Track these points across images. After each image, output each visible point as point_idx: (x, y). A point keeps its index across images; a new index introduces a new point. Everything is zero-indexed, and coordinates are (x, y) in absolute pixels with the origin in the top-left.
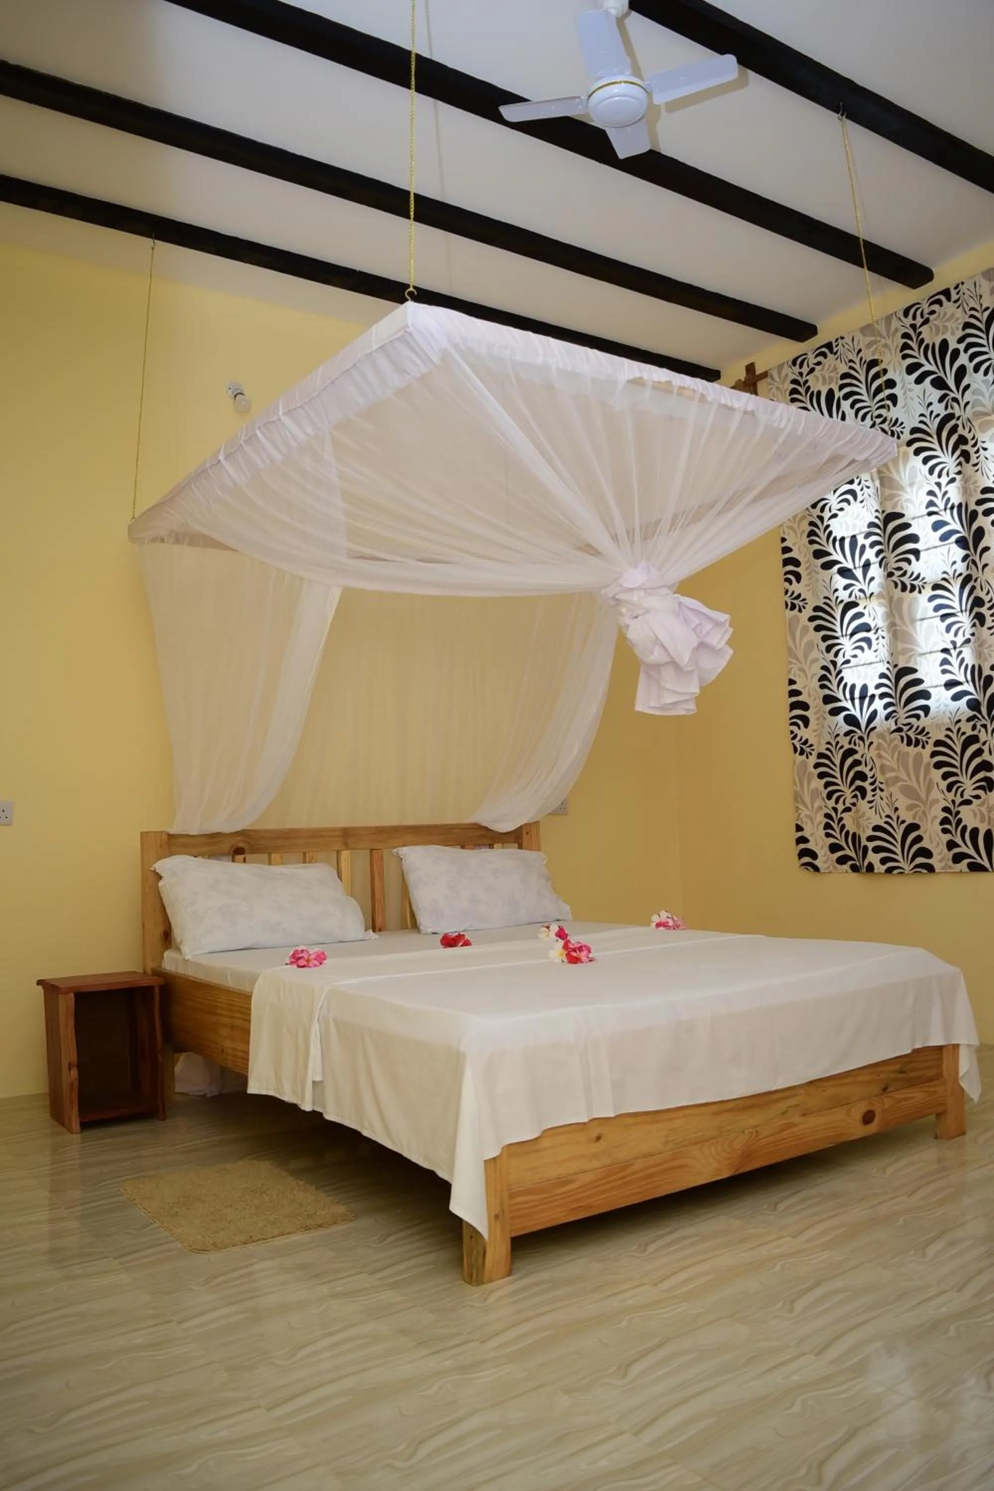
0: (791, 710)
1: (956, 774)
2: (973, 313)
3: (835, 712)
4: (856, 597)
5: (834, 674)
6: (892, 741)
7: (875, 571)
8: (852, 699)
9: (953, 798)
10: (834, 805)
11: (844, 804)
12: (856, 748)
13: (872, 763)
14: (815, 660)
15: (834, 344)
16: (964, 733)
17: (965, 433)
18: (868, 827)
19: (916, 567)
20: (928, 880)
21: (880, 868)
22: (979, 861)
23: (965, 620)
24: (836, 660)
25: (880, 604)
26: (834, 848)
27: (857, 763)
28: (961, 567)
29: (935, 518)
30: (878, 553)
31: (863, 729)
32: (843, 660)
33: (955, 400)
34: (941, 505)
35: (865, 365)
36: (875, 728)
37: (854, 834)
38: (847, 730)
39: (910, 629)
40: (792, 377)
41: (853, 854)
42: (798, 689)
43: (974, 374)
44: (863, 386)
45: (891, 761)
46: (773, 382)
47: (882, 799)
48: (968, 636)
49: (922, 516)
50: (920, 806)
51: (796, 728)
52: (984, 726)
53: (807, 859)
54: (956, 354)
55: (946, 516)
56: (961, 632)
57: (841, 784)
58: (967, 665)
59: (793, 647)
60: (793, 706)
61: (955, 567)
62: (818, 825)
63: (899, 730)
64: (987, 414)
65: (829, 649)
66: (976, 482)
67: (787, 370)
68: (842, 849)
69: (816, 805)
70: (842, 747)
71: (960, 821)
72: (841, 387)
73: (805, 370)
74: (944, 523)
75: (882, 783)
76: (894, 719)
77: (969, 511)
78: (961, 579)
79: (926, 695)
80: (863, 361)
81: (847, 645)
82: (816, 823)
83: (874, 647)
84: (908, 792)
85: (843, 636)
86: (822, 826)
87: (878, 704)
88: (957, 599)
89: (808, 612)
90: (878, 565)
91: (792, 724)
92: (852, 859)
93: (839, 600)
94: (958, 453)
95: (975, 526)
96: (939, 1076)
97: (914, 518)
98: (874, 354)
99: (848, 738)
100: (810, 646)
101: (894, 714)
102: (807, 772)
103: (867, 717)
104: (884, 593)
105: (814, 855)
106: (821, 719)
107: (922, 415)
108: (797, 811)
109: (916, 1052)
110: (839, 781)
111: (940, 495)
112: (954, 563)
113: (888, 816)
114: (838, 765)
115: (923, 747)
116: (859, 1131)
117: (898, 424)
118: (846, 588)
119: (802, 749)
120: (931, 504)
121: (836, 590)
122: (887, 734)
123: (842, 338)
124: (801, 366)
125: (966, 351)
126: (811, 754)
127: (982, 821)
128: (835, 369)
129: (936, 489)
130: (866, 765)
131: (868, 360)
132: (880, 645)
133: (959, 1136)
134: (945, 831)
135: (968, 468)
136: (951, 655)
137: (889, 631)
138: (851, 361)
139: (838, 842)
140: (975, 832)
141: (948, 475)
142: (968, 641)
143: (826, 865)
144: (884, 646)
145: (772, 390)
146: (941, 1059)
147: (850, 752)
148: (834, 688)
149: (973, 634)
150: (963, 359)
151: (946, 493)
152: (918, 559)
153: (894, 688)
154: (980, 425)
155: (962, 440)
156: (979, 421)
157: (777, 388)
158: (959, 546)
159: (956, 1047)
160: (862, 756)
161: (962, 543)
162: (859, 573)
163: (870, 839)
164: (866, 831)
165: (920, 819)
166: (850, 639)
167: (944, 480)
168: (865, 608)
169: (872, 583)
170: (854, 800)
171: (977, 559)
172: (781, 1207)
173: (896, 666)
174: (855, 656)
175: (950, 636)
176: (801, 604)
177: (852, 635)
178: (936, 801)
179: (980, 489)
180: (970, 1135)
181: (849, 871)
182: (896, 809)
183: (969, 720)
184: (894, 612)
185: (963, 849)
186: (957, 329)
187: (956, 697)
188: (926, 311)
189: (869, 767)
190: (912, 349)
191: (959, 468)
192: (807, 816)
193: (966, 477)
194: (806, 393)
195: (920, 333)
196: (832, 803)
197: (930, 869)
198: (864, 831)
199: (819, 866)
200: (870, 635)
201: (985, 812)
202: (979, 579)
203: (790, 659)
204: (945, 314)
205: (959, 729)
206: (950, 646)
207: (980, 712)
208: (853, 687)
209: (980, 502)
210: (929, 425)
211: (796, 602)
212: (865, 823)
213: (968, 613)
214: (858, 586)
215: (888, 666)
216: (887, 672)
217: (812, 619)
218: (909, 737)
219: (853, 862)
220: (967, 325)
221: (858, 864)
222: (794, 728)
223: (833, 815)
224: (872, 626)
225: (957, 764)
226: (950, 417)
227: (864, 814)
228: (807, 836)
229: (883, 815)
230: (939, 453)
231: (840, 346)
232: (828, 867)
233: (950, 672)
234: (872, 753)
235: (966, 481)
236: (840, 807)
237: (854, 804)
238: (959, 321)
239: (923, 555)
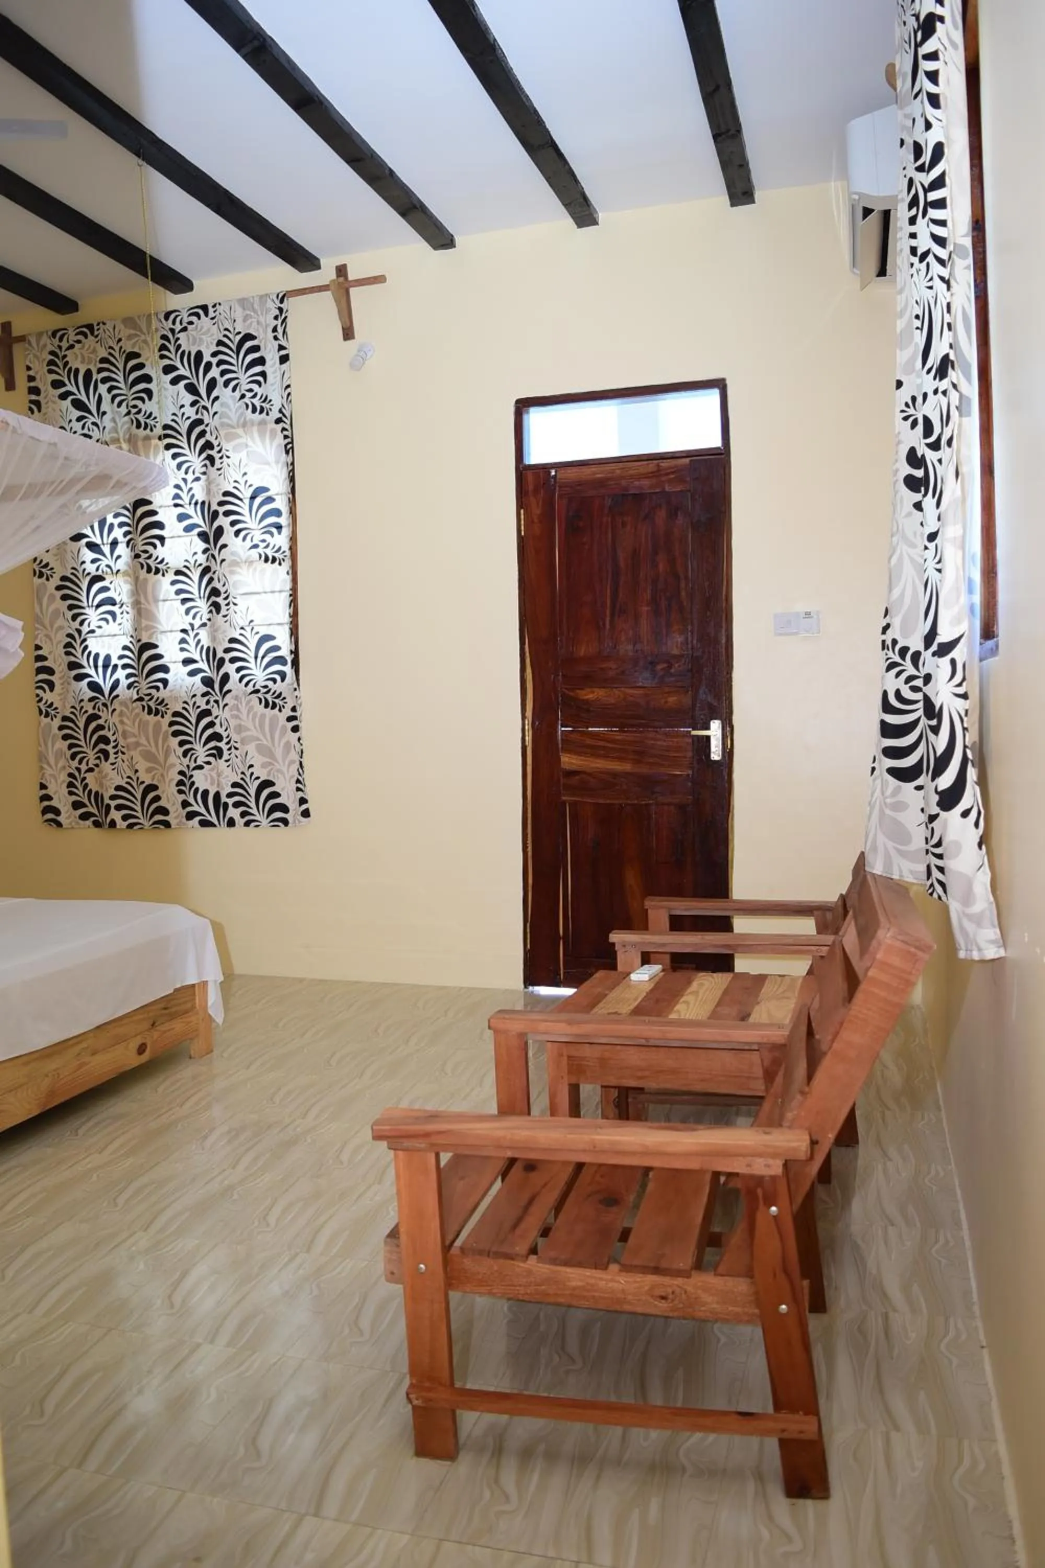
0: (37, 675)
1: (190, 743)
2: (227, 333)
3: (80, 678)
4: (103, 572)
5: (79, 641)
6: (133, 709)
7: (122, 549)
8: (96, 667)
9: (188, 763)
10: (77, 765)
11: (87, 764)
12: (100, 713)
13: (114, 728)
14: (61, 628)
15: (96, 328)
16: (199, 707)
17: (212, 439)
18: (111, 788)
19: (160, 552)
20: (164, 833)
21: (121, 824)
22: (209, 818)
23: (203, 606)
24: (81, 628)
25: (126, 582)
26: (76, 805)
27: (100, 727)
28: (201, 558)
29: (180, 510)
30: (126, 534)
31: (107, 696)
32: (88, 629)
33: (205, 408)
34: (187, 500)
35: (124, 355)
36: (117, 696)
37: (97, 793)
38: (91, 696)
39: (153, 608)
40: (50, 348)
41: (96, 812)
42: (44, 654)
43: (223, 388)
44: (121, 375)
45: (132, 728)
46: (30, 348)
47: (123, 761)
48: (204, 620)
49: (169, 506)
50: (156, 769)
51: (41, 691)
52: (216, 702)
53: (50, 816)
54: (208, 366)
55: (190, 510)
56: (198, 616)
57: (84, 745)
58: (202, 647)
59: (39, 614)
60: (39, 671)
61: (196, 557)
62: (61, 784)
63: (140, 699)
64: (233, 427)
65: (74, 618)
66: (218, 485)
67: (45, 339)
68: (84, 806)
69: (60, 765)
70: (86, 712)
71: (193, 783)
72: (100, 371)
73: (65, 344)
74: (188, 517)
75: (123, 747)
76: (136, 689)
77: (211, 511)
78: (201, 569)
79: (165, 669)
80: (122, 351)
81: (93, 616)
82: (59, 782)
83: (119, 620)
84: (149, 756)
85: (88, 606)
86: (65, 784)
87: (121, 674)
88: (196, 586)
89: (55, 581)
90: (124, 545)
91: (38, 688)
92: (94, 815)
93: (86, 572)
94: (204, 455)
95: (216, 525)
96: (193, 1007)
97: (161, 507)
98: (134, 345)
99: (93, 703)
100: (56, 613)
101: (136, 684)
102: (52, 734)
103: (110, 685)
104: (131, 572)
105: (57, 812)
106: (66, 684)
107: (174, 414)
108: (40, 771)
109: (176, 990)
110: (82, 743)
111: (185, 490)
112: (195, 553)
113: (129, 777)
114: (82, 728)
115: (162, 717)
116: (134, 1061)
117: (152, 418)
118: (93, 561)
119: (47, 712)
120: (177, 496)
121: (83, 562)
122: (129, 703)
123: (104, 324)
124: (61, 339)
125: (218, 365)
126: (56, 716)
127: (212, 784)
128: (94, 351)
129: (182, 484)
130: (109, 730)
131: (128, 351)
132: (125, 619)
133: (207, 1053)
134: (180, 792)
135: (212, 471)
136: (188, 635)
137: (133, 608)
138: (111, 348)
139: (79, 799)
140: (205, 793)
141: (194, 473)
142: (204, 625)
143: (68, 821)
144: (128, 621)
145: (29, 357)
146: (194, 994)
147: (94, 717)
148: (79, 655)
149: (209, 620)
150: (215, 372)
151: (191, 489)
152: (163, 545)
153: (136, 660)
154: (226, 434)
155: (208, 445)
156: (225, 431)
157: (35, 356)
158: (201, 540)
159: (205, 983)
160: (106, 722)
161: (203, 536)
162: (106, 549)
163: (113, 798)
164: (109, 790)
165: (159, 781)
166: (96, 610)
167: (190, 477)
168: (111, 583)
169: (119, 561)
170: (98, 761)
171: (216, 553)
172: (81, 1132)
173: (139, 641)
174: (100, 627)
175: (189, 618)
176: (49, 572)
177: (98, 606)
178: (173, 765)
179: (223, 491)
180: (216, 1052)
181: (92, 826)
182: (136, 771)
183: (204, 695)
184: (140, 591)
185: (195, 808)
186: (212, 343)
187: (192, 673)
188: (186, 320)
189: (112, 732)
190: (169, 351)
191: (204, 469)
192: (51, 775)
193: (210, 479)
194: (64, 368)
195: (178, 339)
196: (75, 763)
197: (167, 825)
198: (107, 790)
199: (62, 822)
200: (115, 609)
201: (215, 776)
202: (217, 573)
203: (37, 625)
204: (202, 328)
205: (195, 703)
206: (188, 628)
207: (213, 689)
208: (97, 656)
209: (221, 504)
210: (180, 424)
211: (43, 570)
212: (108, 783)
213: (206, 599)
214: (105, 562)
215: (131, 639)
216: (131, 646)
217: (58, 588)
218: (149, 707)
219: (96, 818)
220: (220, 343)
221: (100, 820)
222: (40, 692)
223: (77, 774)
224: (118, 601)
225: (193, 733)
226: (199, 422)
227: (106, 775)
228: (51, 794)
229: (125, 776)
230: (187, 452)
231: (101, 331)
232: (71, 823)
233: (188, 651)
234: (115, 719)
235: (209, 483)
236: (84, 767)
237: (97, 765)
238: (214, 337)
239: (167, 541)
